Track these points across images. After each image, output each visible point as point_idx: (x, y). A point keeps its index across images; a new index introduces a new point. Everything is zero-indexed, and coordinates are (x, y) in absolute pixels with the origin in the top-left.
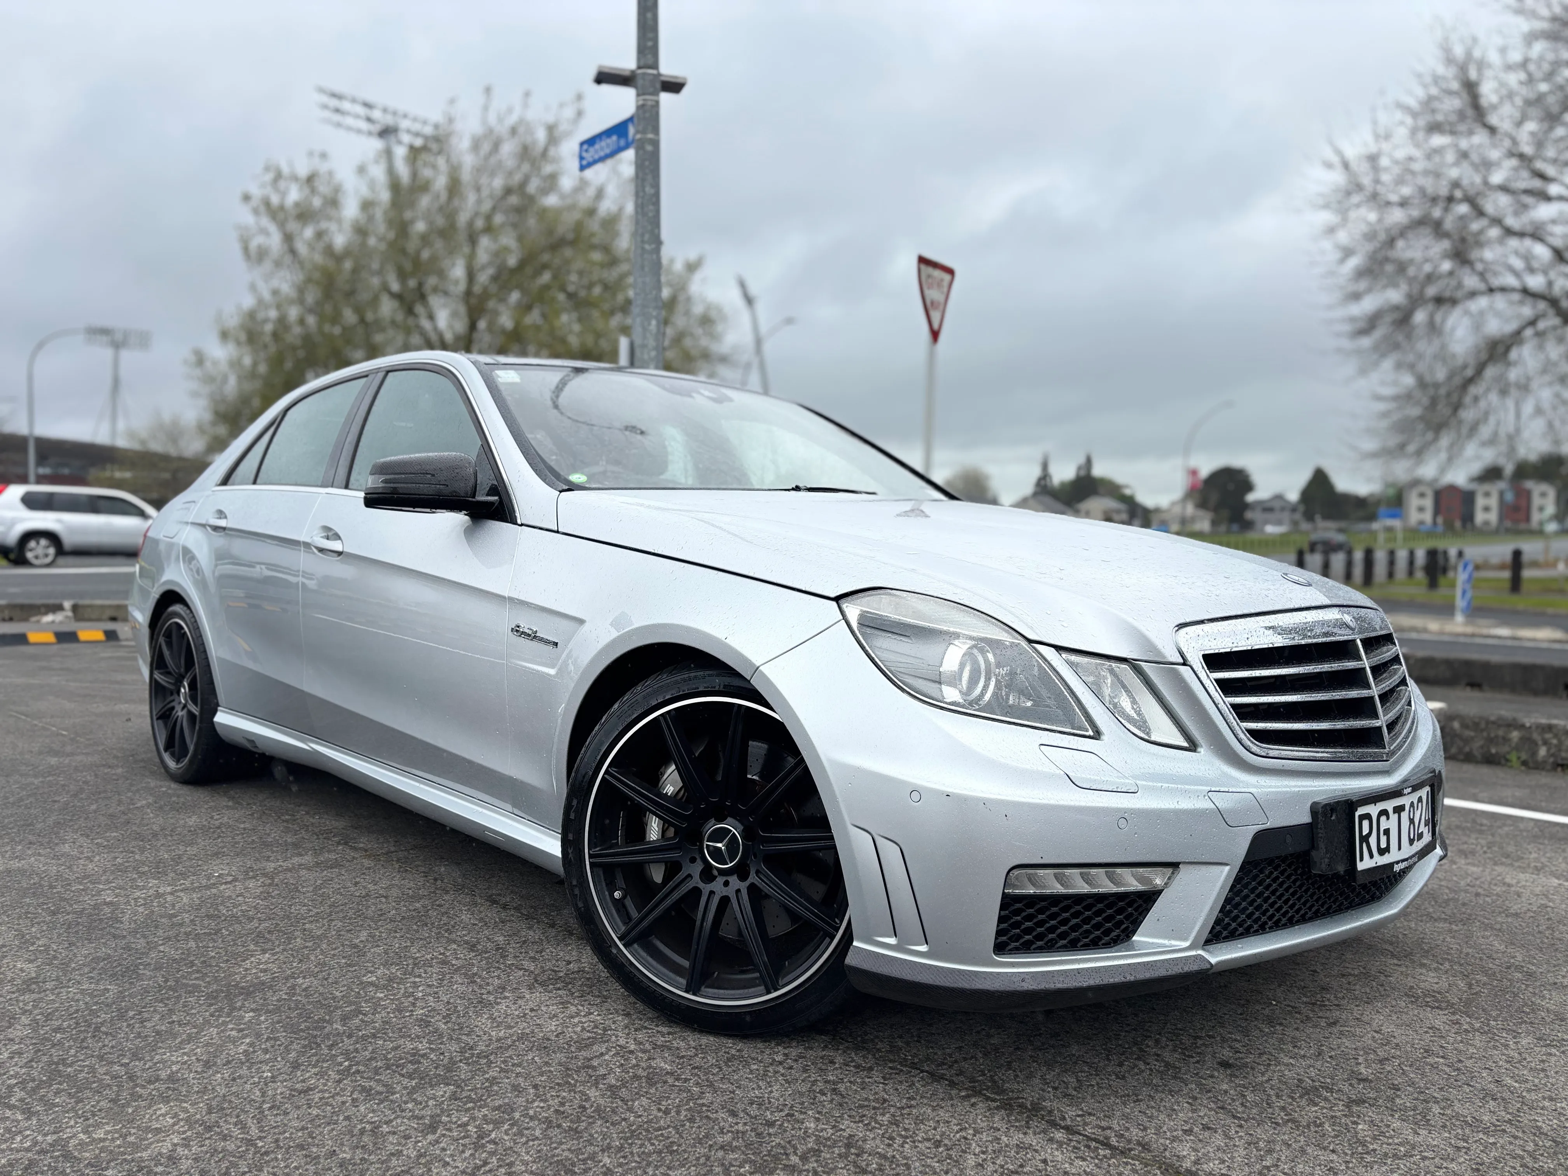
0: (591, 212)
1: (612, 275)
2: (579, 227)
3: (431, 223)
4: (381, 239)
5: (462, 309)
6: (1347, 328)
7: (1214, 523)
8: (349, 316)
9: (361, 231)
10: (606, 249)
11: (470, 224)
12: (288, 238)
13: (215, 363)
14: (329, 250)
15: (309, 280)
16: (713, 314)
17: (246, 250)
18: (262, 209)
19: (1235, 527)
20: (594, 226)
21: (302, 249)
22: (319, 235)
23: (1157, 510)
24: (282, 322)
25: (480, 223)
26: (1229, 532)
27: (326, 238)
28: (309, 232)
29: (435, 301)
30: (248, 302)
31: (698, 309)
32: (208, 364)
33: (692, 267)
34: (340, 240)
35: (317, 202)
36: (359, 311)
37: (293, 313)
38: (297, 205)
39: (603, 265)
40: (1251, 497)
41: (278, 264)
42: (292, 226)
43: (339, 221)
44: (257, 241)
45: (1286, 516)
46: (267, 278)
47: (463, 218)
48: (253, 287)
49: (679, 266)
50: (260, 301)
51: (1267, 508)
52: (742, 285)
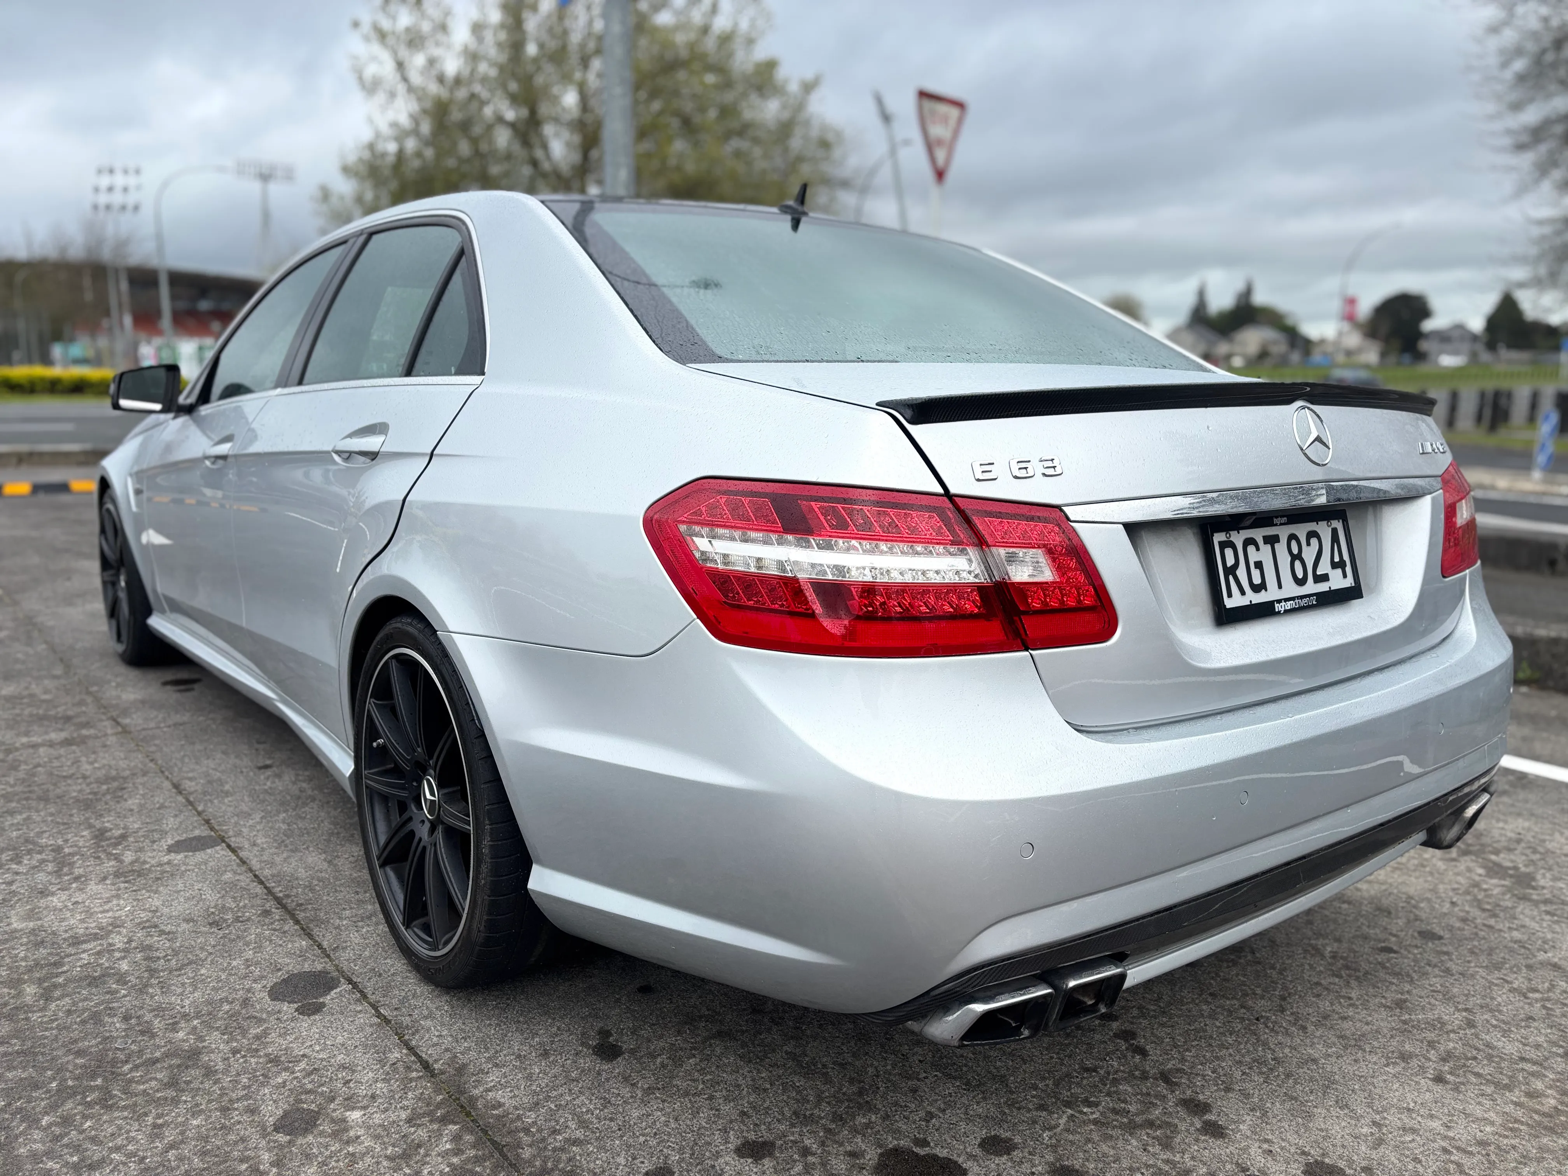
0: (705, 30)
1: (729, 97)
2: (692, 46)
3: (541, 46)
4: (492, 64)
5: (577, 139)
6: (1507, 141)
7: (1383, 355)
8: (464, 148)
9: (472, 57)
10: (720, 69)
11: (582, 46)
12: (400, 66)
13: (342, 198)
14: (441, 79)
15: (425, 111)
16: (830, 137)
17: (360, 78)
18: (373, 35)
19: (1407, 358)
20: (710, 44)
21: (416, 78)
22: (432, 62)
23: (1322, 341)
24: (400, 155)
25: (592, 45)
26: (1399, 364)
27: (438, 66)
28: (419, 60)
29: (548, 130)
30: (366, 135)
31: (815, 133)
32: (334, 200)
33: (809, 87)
34: (452, 66)
35: (426, 27)
36: (474, 142)
37: (411, 144)
38: (408, 30)
39: (718, 87)
40: (1428, 325)
41: (392, 95)
42: (403, 52)
43: (449, 47)
44: (371, 70)
45: (1466, 346)
46: (384, 109)
47: (575, 38)
48: (370, 121)
49: (793, 87)
50: (378, 135)
51: (1444, 337)
52: (879, 101)
